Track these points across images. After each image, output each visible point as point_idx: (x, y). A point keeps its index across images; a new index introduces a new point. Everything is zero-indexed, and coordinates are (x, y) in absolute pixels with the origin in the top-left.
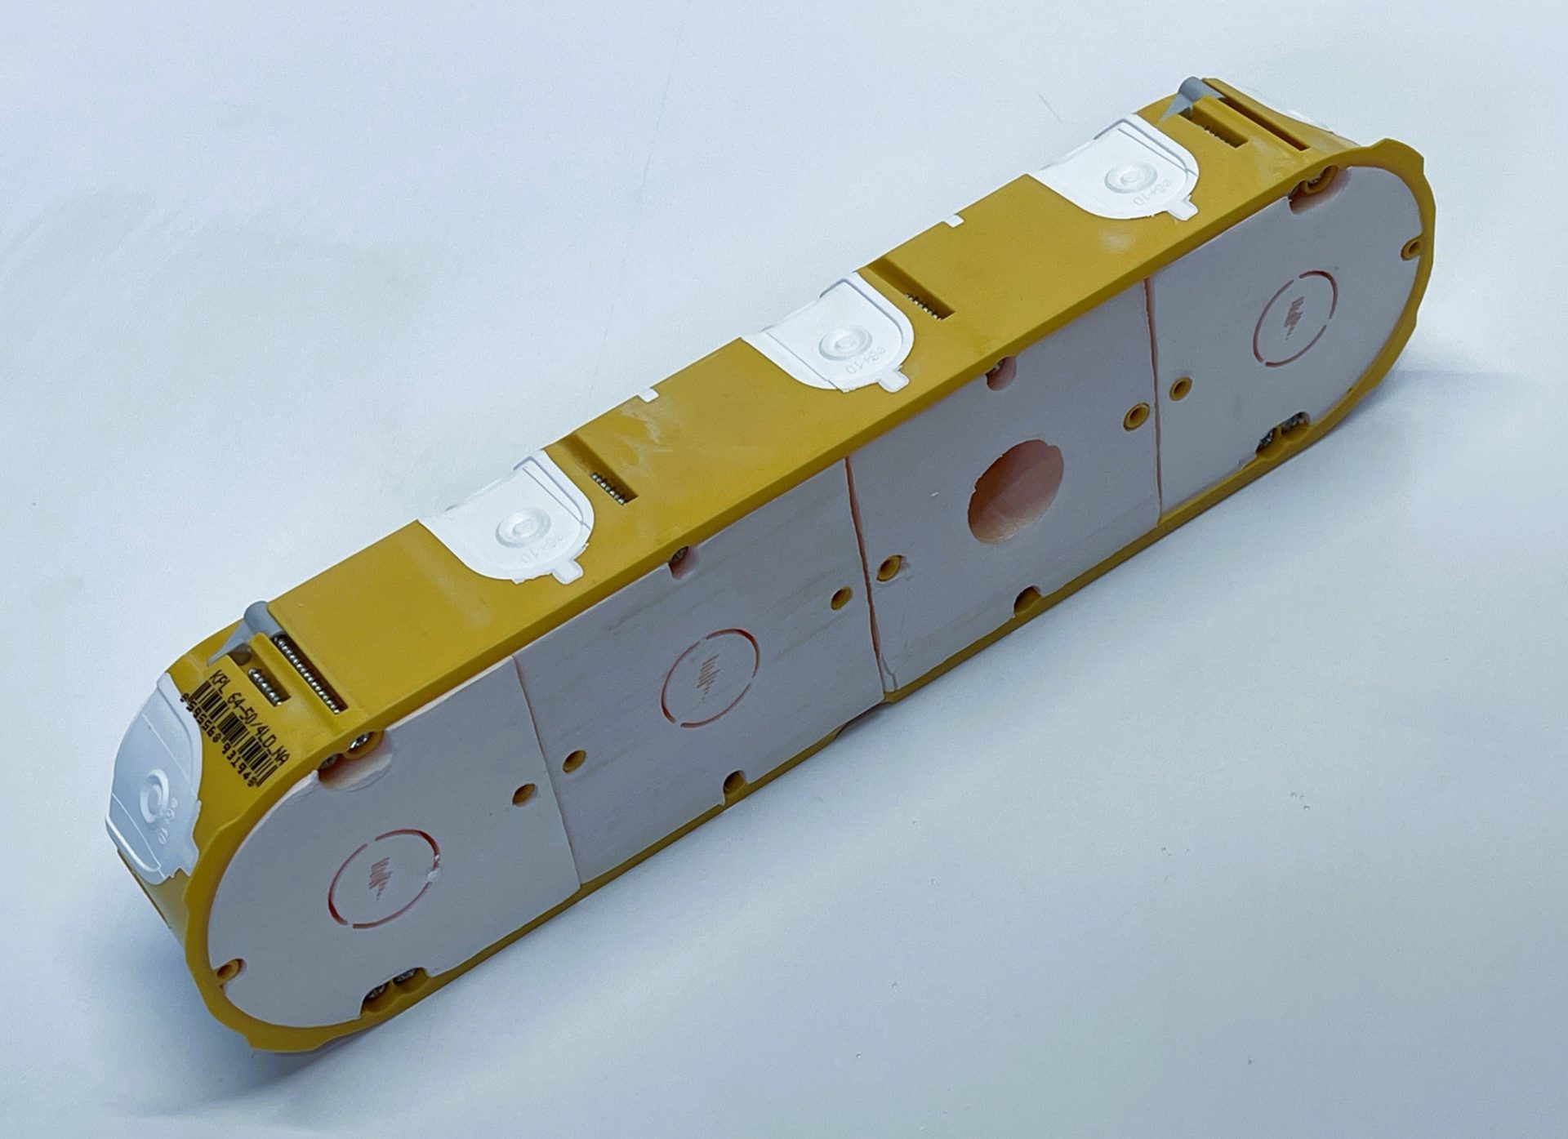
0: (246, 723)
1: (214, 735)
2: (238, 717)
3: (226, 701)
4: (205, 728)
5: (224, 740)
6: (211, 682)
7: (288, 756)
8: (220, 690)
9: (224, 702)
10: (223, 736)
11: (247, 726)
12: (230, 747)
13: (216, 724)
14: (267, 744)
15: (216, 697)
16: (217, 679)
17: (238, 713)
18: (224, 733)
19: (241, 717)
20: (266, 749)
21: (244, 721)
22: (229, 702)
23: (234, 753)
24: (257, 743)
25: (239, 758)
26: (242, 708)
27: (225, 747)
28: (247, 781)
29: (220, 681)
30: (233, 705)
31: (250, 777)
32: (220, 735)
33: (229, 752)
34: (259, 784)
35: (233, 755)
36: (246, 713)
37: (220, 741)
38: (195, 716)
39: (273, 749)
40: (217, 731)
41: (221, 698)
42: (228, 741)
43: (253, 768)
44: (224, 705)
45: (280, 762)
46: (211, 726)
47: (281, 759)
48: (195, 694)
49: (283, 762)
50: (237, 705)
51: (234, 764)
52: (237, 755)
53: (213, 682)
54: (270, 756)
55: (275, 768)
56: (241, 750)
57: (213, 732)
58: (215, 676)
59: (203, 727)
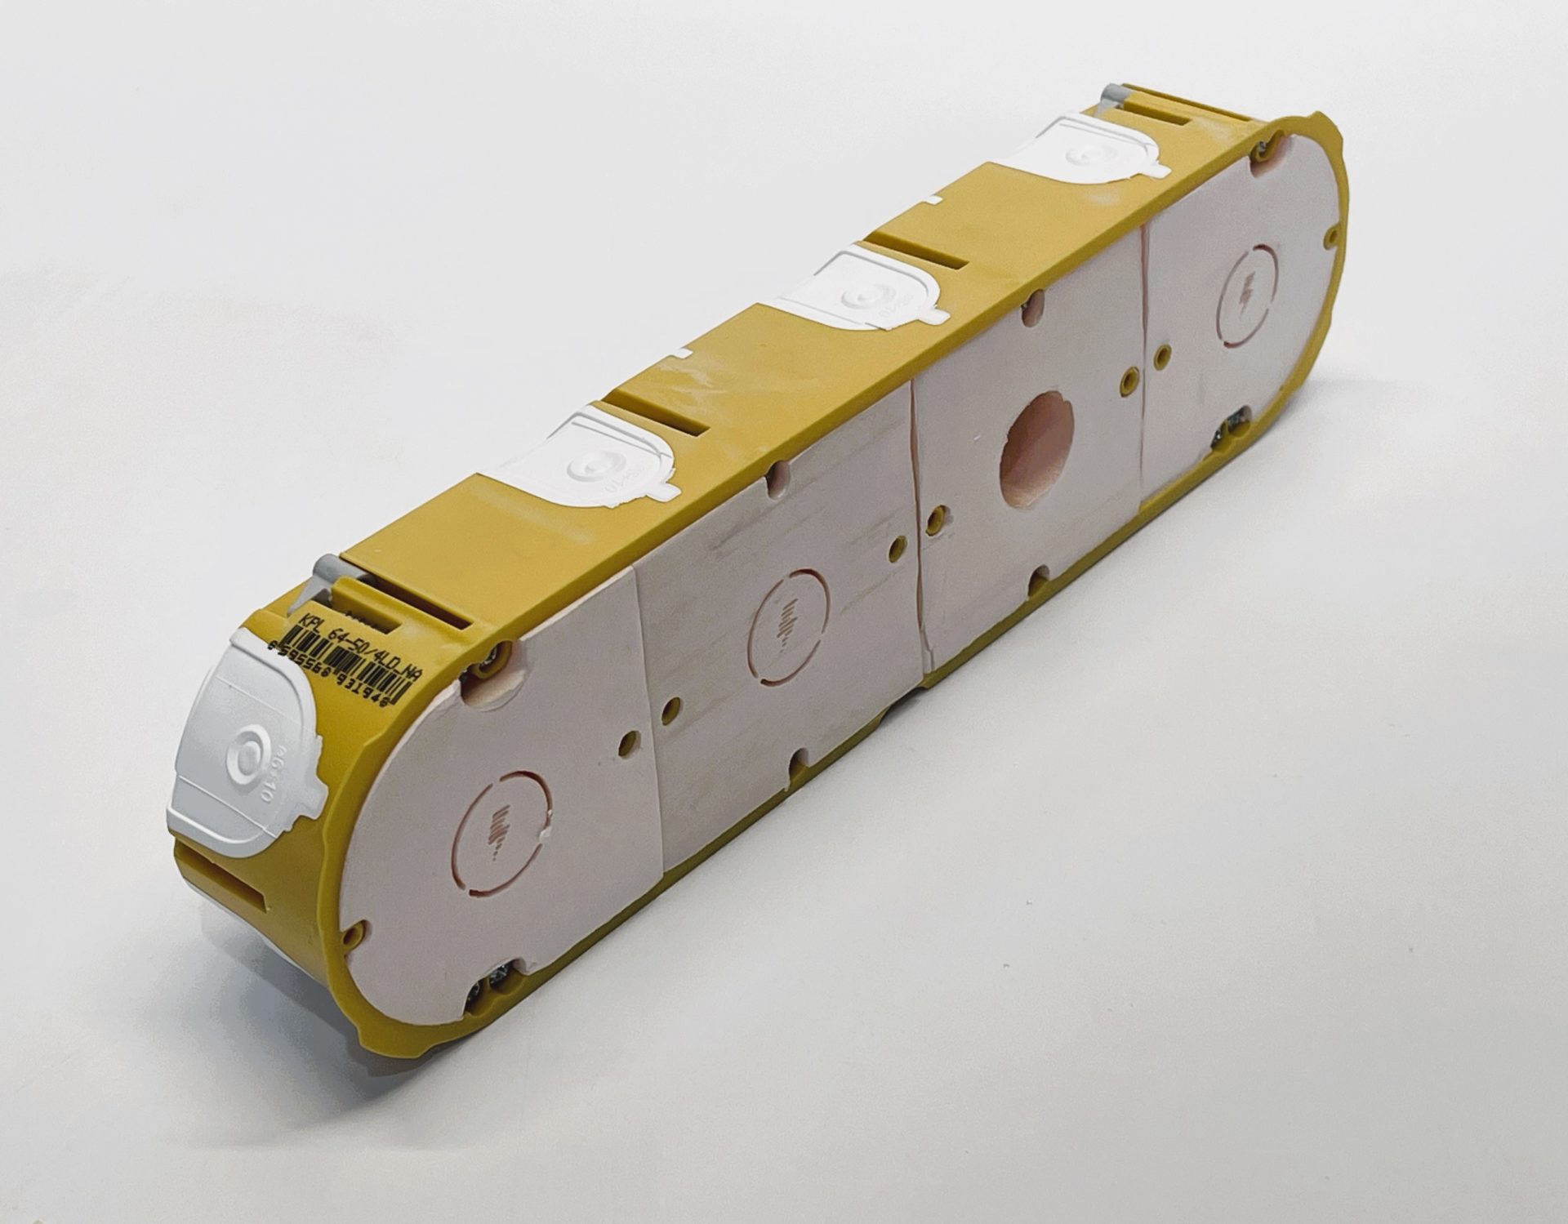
0: (359, 652)
1: (322, 671)
2: (346, 649)
3: (327, 638)
4: (308, 666)
5: (335, 673)
6: (301, 625)
7: (420, 672)
8: (315, 629)
9: (323, 639)
10: (333, 669)
11: (361, 655)
12: (345, 677)
13: (321, 661)
14: (391, 666)
15: (312, 637)
16: (308, 621)
17: (345, 645)
18: (334, 666)
19: (350, 648)
20: (391, 671)
21: (355, 652)
22: (330, 638)
23: (353, 681)
24: (379, 667)
25: (360, 685)
26: (348, 641)
27: (339, 678)
28: (378, 703)
29: (312, 622)
30: (337, 640)
31: (381, 698)
32: (329, 669)
33: (347, 682)
34: (394, 702)
35: (351, 684)
36: (355, 644)
37: (331, 675)
38: (292, 658)
39: (401, 668)
40: (324, 666)
41: (319, 637)
42: (342, 672)
43: (382, 690)
44: (325, 642)
45: (413, 678)
46: (315, 664)
47: (413, 675)
48: (285, 638)
49: (417, 677)
50: (341, 639)
51: (356, 691)
52: (357, 682)
53: (304, 624)
54: (398, 676)
55: (409, 684)
56: (361, 677)
57: (320, 669)
58: (304, 619)
59: (305, 666)
